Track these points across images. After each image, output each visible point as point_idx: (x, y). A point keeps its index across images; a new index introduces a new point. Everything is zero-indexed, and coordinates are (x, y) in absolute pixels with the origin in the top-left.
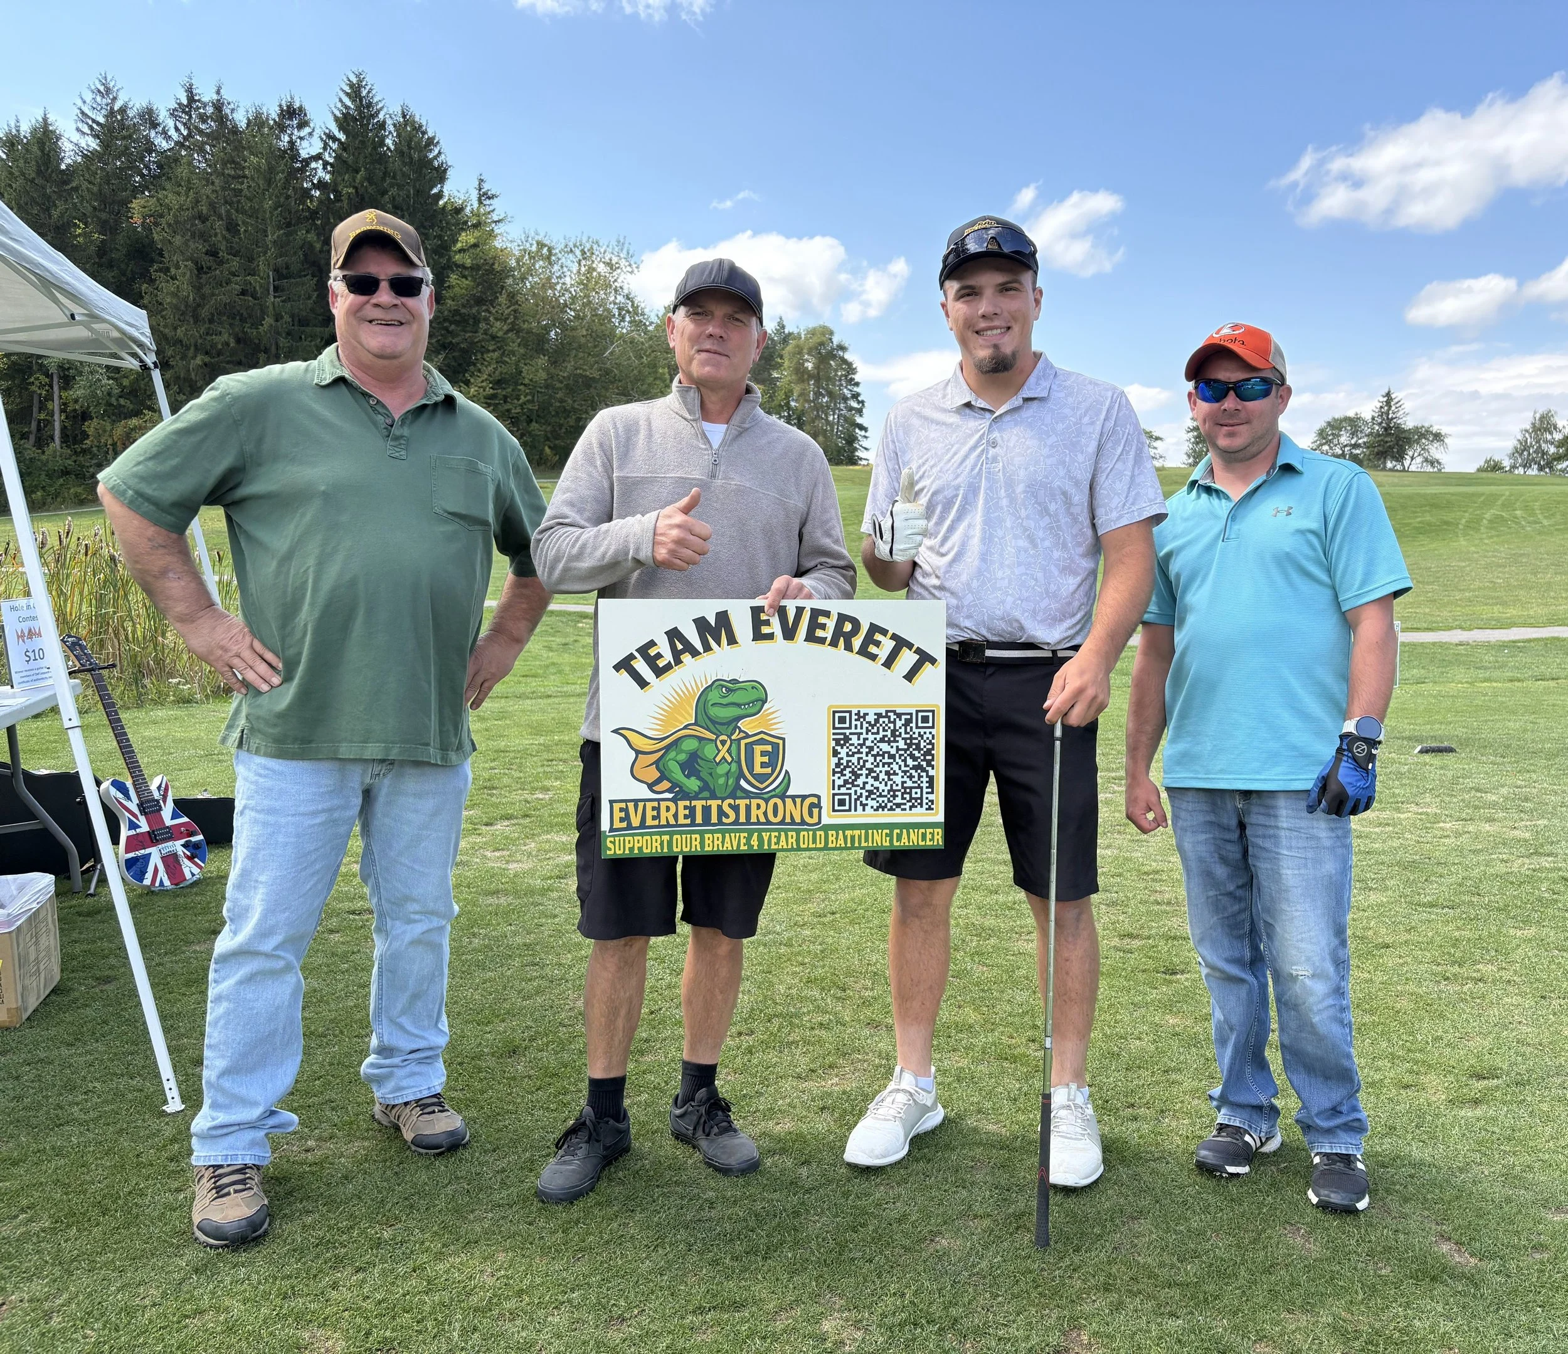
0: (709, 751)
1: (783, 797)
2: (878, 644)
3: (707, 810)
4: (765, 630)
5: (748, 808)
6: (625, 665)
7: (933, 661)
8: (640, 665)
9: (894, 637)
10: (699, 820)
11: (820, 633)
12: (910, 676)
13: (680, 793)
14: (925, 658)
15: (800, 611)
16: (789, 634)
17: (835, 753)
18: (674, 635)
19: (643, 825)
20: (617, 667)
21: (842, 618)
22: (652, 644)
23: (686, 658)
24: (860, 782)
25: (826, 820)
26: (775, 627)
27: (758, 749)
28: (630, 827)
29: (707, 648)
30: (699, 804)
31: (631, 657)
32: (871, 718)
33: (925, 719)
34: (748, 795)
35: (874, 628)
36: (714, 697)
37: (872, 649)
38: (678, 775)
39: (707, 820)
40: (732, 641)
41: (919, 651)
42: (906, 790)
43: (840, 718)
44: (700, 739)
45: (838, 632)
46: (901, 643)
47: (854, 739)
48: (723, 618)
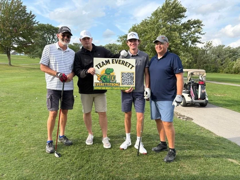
0: (106, 77)
1: (115, 83)
2: (127, 64)
3: (106, 84)
4: (114, 62)
5: (111, 84)
6: (97, 66)
7: (134, 67)
8: (99, 66)
9: (129, 63)
10: (105, 85)
11: (120, 63)
12: (131, 68)
13: (103, 82)
14: (133, 66)
15: (118, 60)
16: (116, 63)
17: (122, 78)
18: (102, 62)
19: (98, 86)
20: (96, 66)
21: (123, 61)
22: (100, 63)
23: (104, 65)
24: (125, 81)
25: (121, 86)
26: (115, 62)
27: (112, 77)
28: (97, 86)
29: (107, 64)
30: (105, 83)
31: (97, 65)
32: (126, 73)
33: (133, 74)
34: (111, 83)
35: (127, 62)
36: (107, 70)
37: (126, 65)
38: (103, 80)
39: (106, 85)
40: (109, 63)
41: (132, 65)
42: (130, 83)
43: (122, 73)
44: (106, 75)
45: (122, 63)
46: (130, 64)
47: (124, 76)
48: (108, 60)
